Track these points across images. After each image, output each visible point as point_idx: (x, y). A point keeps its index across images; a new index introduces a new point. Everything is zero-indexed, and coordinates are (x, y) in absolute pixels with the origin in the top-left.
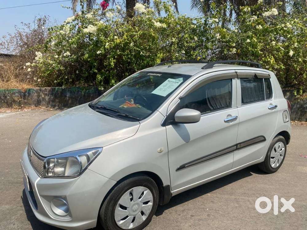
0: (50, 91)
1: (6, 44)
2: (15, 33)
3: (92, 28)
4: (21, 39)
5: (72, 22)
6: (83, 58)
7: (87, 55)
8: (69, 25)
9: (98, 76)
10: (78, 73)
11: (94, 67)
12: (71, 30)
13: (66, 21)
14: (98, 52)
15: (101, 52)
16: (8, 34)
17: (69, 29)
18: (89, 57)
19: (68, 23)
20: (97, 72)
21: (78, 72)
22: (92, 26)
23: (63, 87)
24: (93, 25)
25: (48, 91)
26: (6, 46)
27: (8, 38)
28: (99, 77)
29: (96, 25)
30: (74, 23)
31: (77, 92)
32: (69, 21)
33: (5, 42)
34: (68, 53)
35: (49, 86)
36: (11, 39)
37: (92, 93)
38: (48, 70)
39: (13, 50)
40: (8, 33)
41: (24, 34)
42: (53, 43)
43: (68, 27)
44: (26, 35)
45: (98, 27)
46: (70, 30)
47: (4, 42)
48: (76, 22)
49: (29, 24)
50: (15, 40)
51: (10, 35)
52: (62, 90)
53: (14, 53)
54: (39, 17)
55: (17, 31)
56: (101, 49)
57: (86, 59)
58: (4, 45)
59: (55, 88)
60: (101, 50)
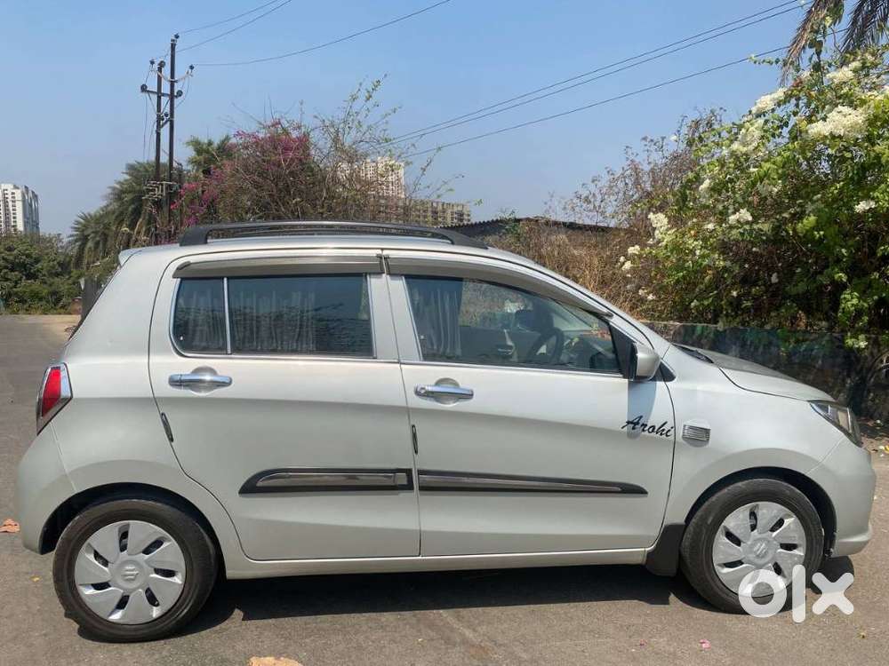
0: (679, 334)
1: (599, 197)
2: (623, 168)
3: (845, 116)
4: (637, 183)
5: (773, 110)
6: (794, 230)
7: (812, 218)
8: (761, 121)
9: (846, 295)
10: (777, 281)
11: (838, 261)
12: (768, 135)
13: (754, 110)
14: (861, 207)
15: (873, 204)
16: (605, 172)
17: (757, 134)
18: (817, 227)
19: (758, 116)
20: (844, 280)
21: (778, 277)
22: (846, 109)
23: (720, 326)
24: (851, 104)
25: (672, 332)
26: (597, 204)
27: (605, 180)
28: (850, 300)
29: (863, 102)
30: (780, 112)
31: (764, 345)
32: (763, 108)
33: (597, 192)
34: (745, 215)
35: (680, 319)
36: (612, 184)
37: (821, 355)
38: (683, 268)
39: (612, 214)
40: (606, 168)
41: (647, 168)
42: (706, 184)
43: (755, 130)
44: (652, 171)
45: (871, 111)
46: (762, 137)
47: (594, 194)
48: (791, 107)
49: (663, 138)
50: (621, 185)
51: (612, 174)
52: (714, 334)
53: (612, 224)
54: (696, 116)
55: (629, 162)
56: (876, 194)
57: (807, 231)
58: (592, 200)
59: (695, 327)
60: (873, 199)
